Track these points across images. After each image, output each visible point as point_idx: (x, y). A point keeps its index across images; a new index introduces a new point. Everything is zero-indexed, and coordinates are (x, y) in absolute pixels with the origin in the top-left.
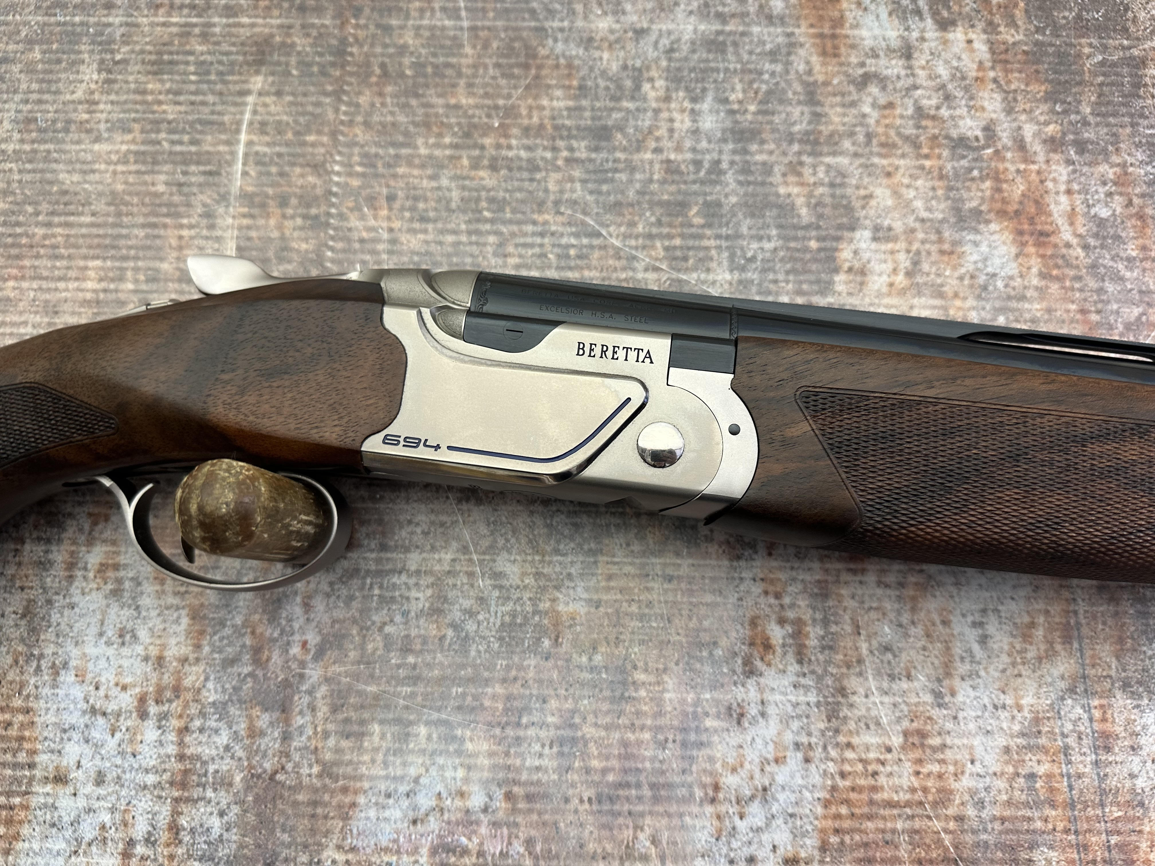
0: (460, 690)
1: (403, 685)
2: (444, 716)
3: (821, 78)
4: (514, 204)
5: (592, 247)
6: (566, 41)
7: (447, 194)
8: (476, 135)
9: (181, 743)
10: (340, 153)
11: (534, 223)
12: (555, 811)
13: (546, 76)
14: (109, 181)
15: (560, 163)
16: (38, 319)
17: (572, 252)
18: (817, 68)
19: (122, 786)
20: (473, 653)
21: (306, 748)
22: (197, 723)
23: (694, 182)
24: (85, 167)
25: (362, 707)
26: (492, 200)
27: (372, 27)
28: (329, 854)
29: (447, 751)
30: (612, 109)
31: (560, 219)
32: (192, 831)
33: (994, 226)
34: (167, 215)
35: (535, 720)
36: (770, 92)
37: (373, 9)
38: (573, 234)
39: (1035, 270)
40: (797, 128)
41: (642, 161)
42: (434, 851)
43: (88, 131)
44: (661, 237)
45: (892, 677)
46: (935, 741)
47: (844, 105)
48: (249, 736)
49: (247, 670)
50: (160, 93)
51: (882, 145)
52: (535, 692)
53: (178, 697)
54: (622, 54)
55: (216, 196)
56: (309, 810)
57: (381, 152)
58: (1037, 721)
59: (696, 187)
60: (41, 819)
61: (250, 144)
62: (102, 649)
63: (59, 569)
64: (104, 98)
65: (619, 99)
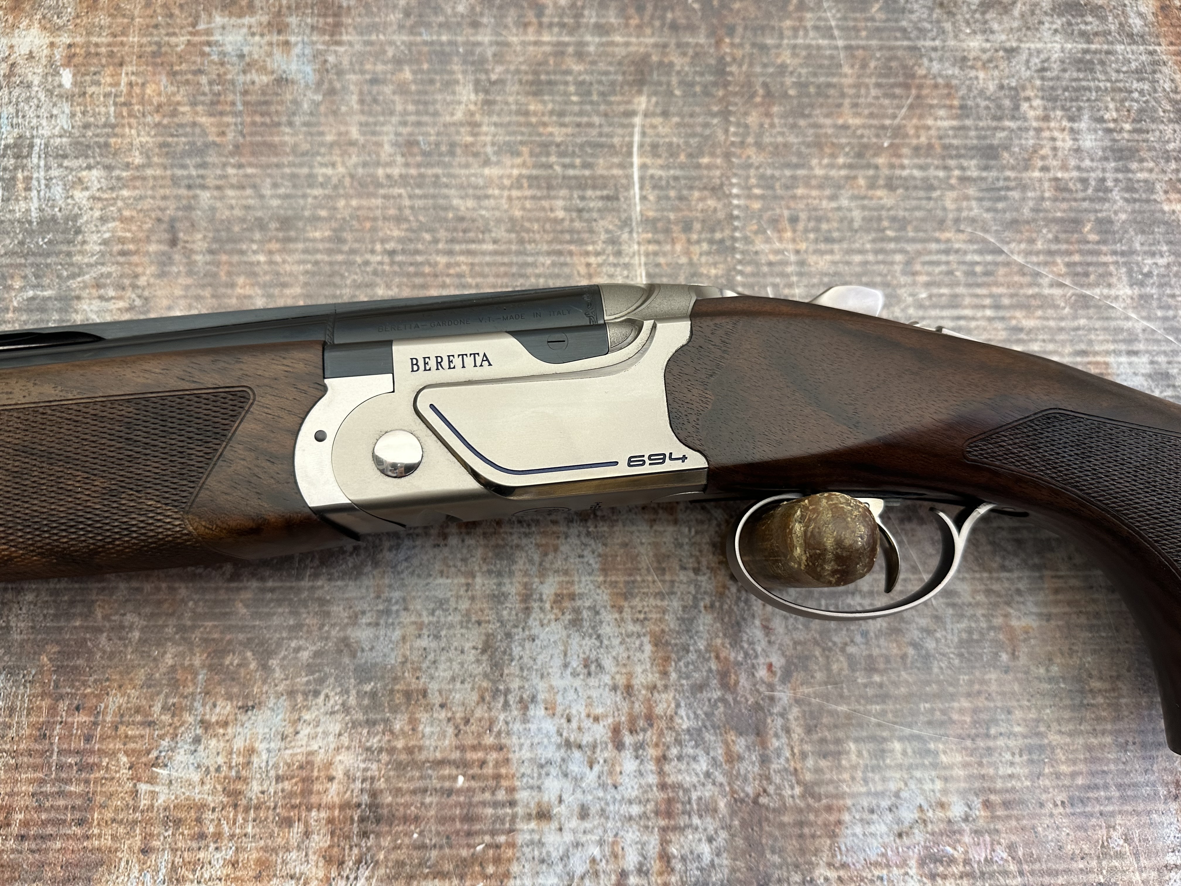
0: (927, 705)
1: (872, 703)
2: (916, 732)
4: (915, 223)
5: (996, 264)
6: (941, 60)
7: (848, 215)
8: (868, 156)
9: (661, 772)
10: (735, 175)
11: (937, 241)
12: (1032, 816)
13: (927, 96)
14: (506, 207)
15: (953, 181)
17: (978, 269)
19: (607, 818)
20: (936, 670)
21: (786, 770)
22: (674, 751)
23: (1084, 200)
24: (479, 193)
25: (836, 726)
26: (893, 219)
27: (748, 47)
28: (821, 872)
29: (923, 765)
30: (996, 128)
31: (961, 236)
32: (683, 859)
34: (571, 242)
35: (1003, 730)
36: (1141, 111)
37: (746, 28)
38: (975, 252)
40: (1171, 146)
41: (1030, 179)
42: (922, 863)
43: (476, 155)
44: (1061, 253)
48: (727, 761)
49: (717, 694)
50: (543, 114)
52: (999, 704)
53: (651, 725)
54: (996, 73)
55: (617, 222)
56: (797, 831)
57: (777, 173)
59: (1086, 205)
60: (530, 856)
61: (644, 167)
62: (568, 680)
63: (514, 603)
64: (486, 119)
65: (1000, 119)
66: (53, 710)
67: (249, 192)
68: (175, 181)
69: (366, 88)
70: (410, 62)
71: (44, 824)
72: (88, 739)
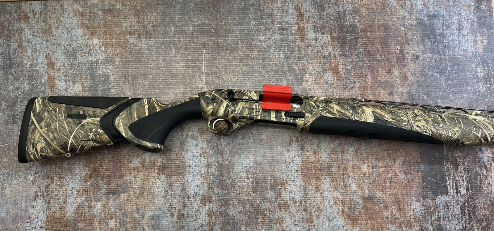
0: (248, 150)
1: (239, 149)
2: (246, 153)
3: (301, 46)
4: (250, 72)
5: (263, 79)
6: (257, 41)
7: (239, 71)
8: (243, 60)
9: (207, 160)
10: (220, 64)
11: (254, 75)
12: (263, 166)
13: (254, 48)
14: (181, 71)
15: (257, 64)
16: (174, 96)
17: (260, 80)
18: (300, 44)
19: (199, 167)
20: (249, 144)
21: (226, 159)
22: (209, 157)
24: (177, 69)
25: (234, 153)
26: (246, 72)
27: (223, 40)
28: (231, 174)
29: (247, 158)
31: (258, 74)
32: (211, 172)
33: (329, 72)
34: (192, 77)
35: (259, 153)
36: (292, 49)
37: (223, 36)
39: (336, 79)
40: (296, 56)
41: (271, 63)
42: (246, 172)
43: (176, 62)
44: (275, 77)
45: (311, 144)
46: (318, 153)
47: (305, 51)
48: (217, 158)
49: (216, 149)
50: (187, 54)
51: (311, 58)
52: (259, 149)
53: (206, 153)
54: (267, 43)
55: (200, 73)
56: (227, 168)
57: (227, 64)
58: (333, 150)
59: (280, 68)
60: (188, 172)
61: (205, 63)
62: (193, 147)
63: (185, 136)
64: (177, 55)
65: (266, 52)
66: (114, 154)
67: (137, 69)
68: (125, 68)
69: (156, 49)
70: (164, 44)
71: (115, 170)
72: (120, 158)
